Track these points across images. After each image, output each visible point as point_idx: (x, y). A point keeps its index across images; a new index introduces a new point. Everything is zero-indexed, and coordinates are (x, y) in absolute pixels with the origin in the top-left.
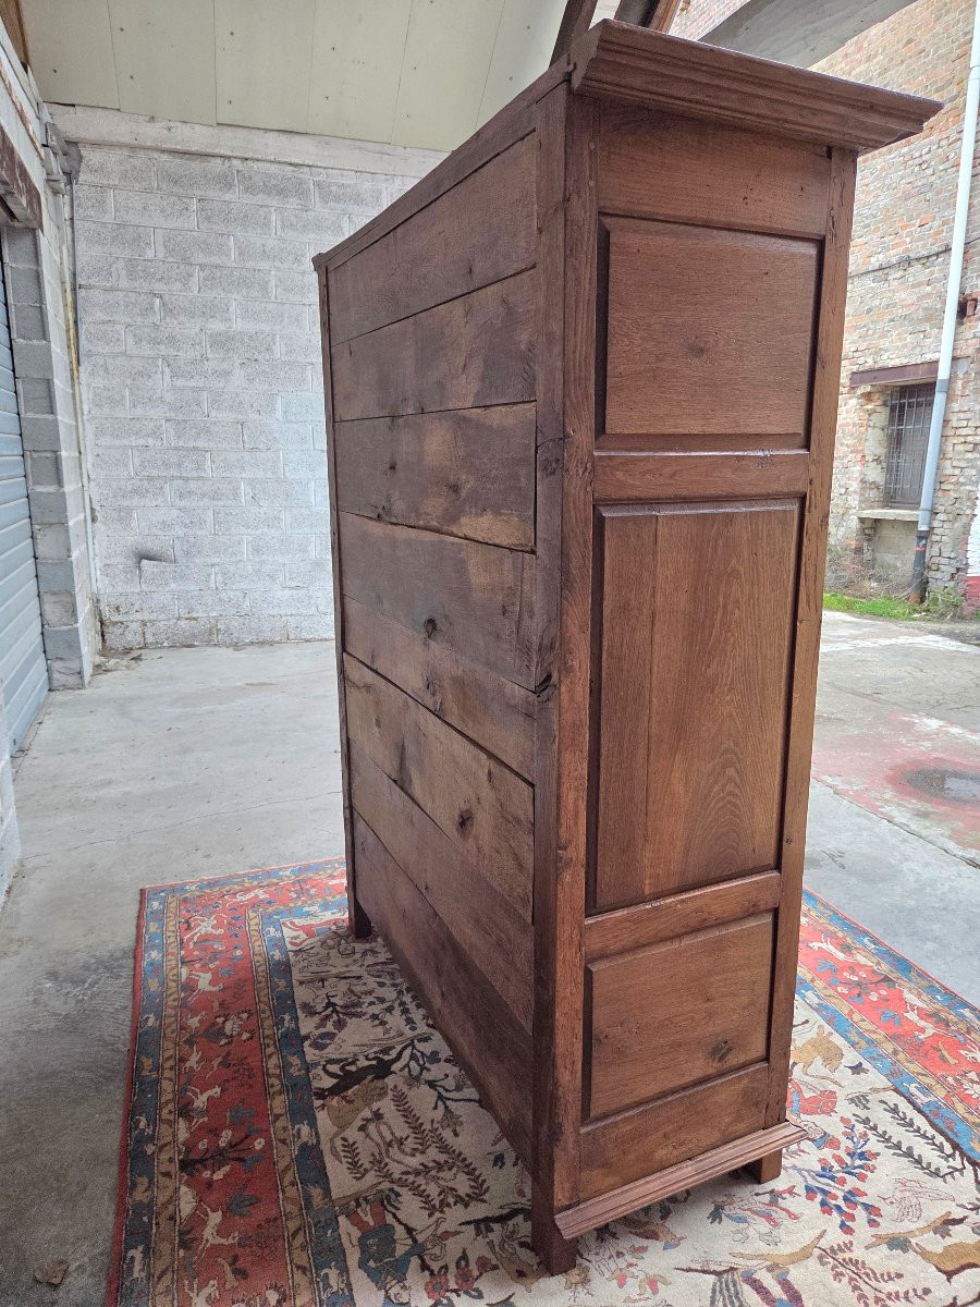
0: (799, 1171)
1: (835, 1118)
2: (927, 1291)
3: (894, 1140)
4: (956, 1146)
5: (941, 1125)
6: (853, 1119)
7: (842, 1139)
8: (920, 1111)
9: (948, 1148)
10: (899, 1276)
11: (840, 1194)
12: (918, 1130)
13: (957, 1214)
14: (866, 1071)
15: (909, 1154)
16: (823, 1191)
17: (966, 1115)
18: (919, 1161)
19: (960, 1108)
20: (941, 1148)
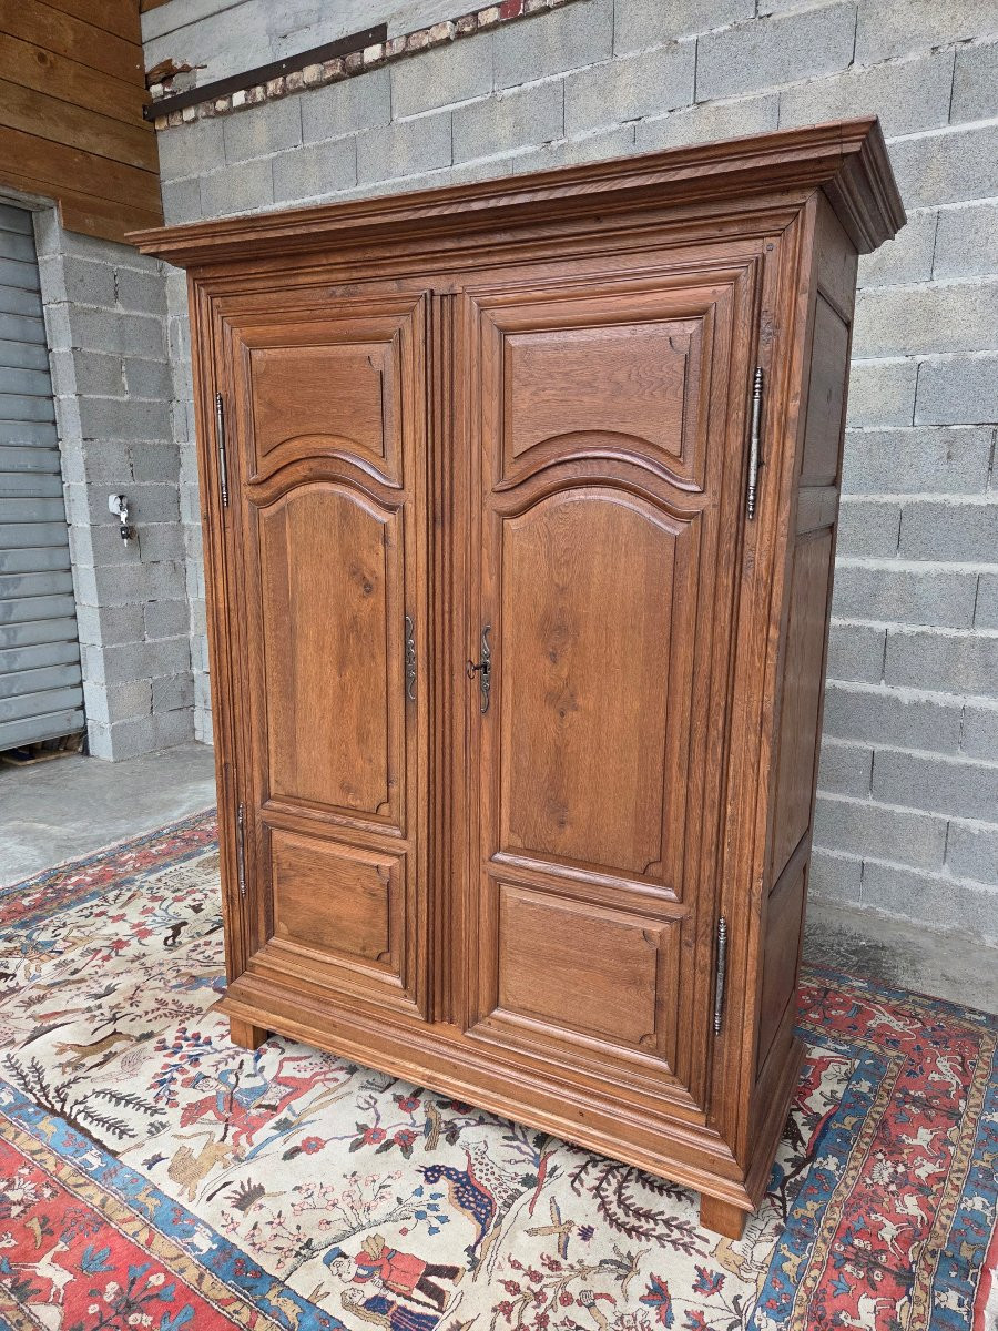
0: (216, 1051)
1: (183, 1104)
2: (132, 1020)
3: (130, 1106)
4: (72, 1122)
5: (79, 1137)
6: (167, 1110)
7: (179, 1089)
8: (97, 1141)
9: (81, 1117)
10: (149, 1021)
12: (105, 1123)
13: (93, 1071)
14: (145, 1162)
15: (120, 1099)
16: (196, 1045)
17: (47, 1156)
18: (113, 1096)
19: (50, 1163)
20: (88, 1115)
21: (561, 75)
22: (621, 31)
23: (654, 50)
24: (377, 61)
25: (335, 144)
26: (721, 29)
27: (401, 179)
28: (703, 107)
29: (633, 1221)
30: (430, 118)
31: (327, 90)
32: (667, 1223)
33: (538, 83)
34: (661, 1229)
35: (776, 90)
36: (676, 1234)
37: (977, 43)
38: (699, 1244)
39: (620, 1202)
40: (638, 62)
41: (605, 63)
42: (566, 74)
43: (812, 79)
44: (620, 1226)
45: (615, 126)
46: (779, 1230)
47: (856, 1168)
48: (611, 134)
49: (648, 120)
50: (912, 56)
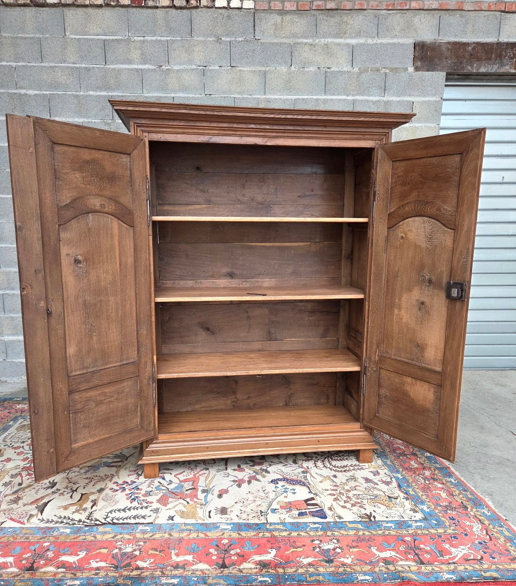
0: (142, 483)
1: (155, 501)
2: (84, 488)
3: (132, 510)
4: (114, 524)
5: (125, 526)
6: (150, 505)
7: (145, 498)
8: (136, 523)
9: (115, 521)
10: (93, 486)
11: (126, 487)
12: (130, 518)
13: (94, 508)
14: (168, 520)
15: (124, 510)
16: (130, 485)
17: (122, 536)
18: (119, 511)
19: (127, 537)
20: (117, 519)
21: (166, 38)
22: (195, 27)
23: (211, 39)
24: (55, 4)
25: (25, 38)
26: (240, 39)
27: (73, 65)
28: (234, 68)
29: (343, 469)
30: (91, 40)
31: (18, 9)
32: (351, 466)
33: (154, 38)
34: (352, 468)
35: (264, 69)
36: (356, 468)
37: (332, 70)
38: (364, 467)
39: (335, 467)
40: (204, 42)
41: (188, 39)
42: (169, 38)
43: (277, 68)
44: (341, 471)
45: (194, 67)
46: (378, 457)
47: (379, 438)
48: (193, 69)
49: (210, 68)
50: (311, 69)
